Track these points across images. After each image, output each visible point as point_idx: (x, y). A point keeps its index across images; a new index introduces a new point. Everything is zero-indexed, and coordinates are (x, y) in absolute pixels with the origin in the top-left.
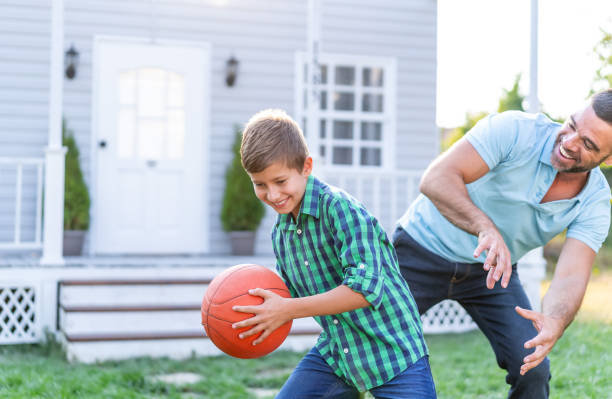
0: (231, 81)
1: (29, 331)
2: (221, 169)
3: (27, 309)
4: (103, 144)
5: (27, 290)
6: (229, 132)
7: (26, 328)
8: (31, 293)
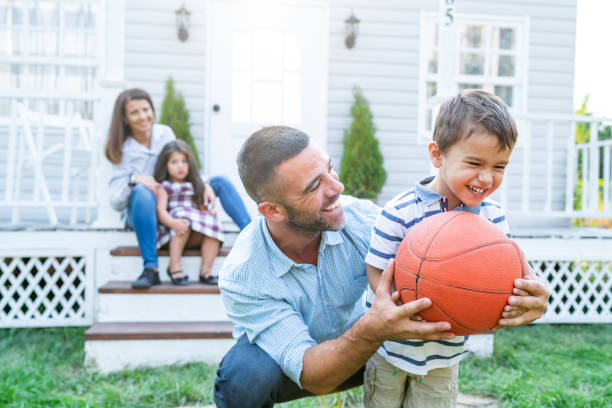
0: (350, 42)
1: (80, 312)
2: (339, 135)
3: (77, 282)
4: (216, 108)
5: (78, 259)
6: (350, 96)
7: (76, 307)
8: (81, 263)
